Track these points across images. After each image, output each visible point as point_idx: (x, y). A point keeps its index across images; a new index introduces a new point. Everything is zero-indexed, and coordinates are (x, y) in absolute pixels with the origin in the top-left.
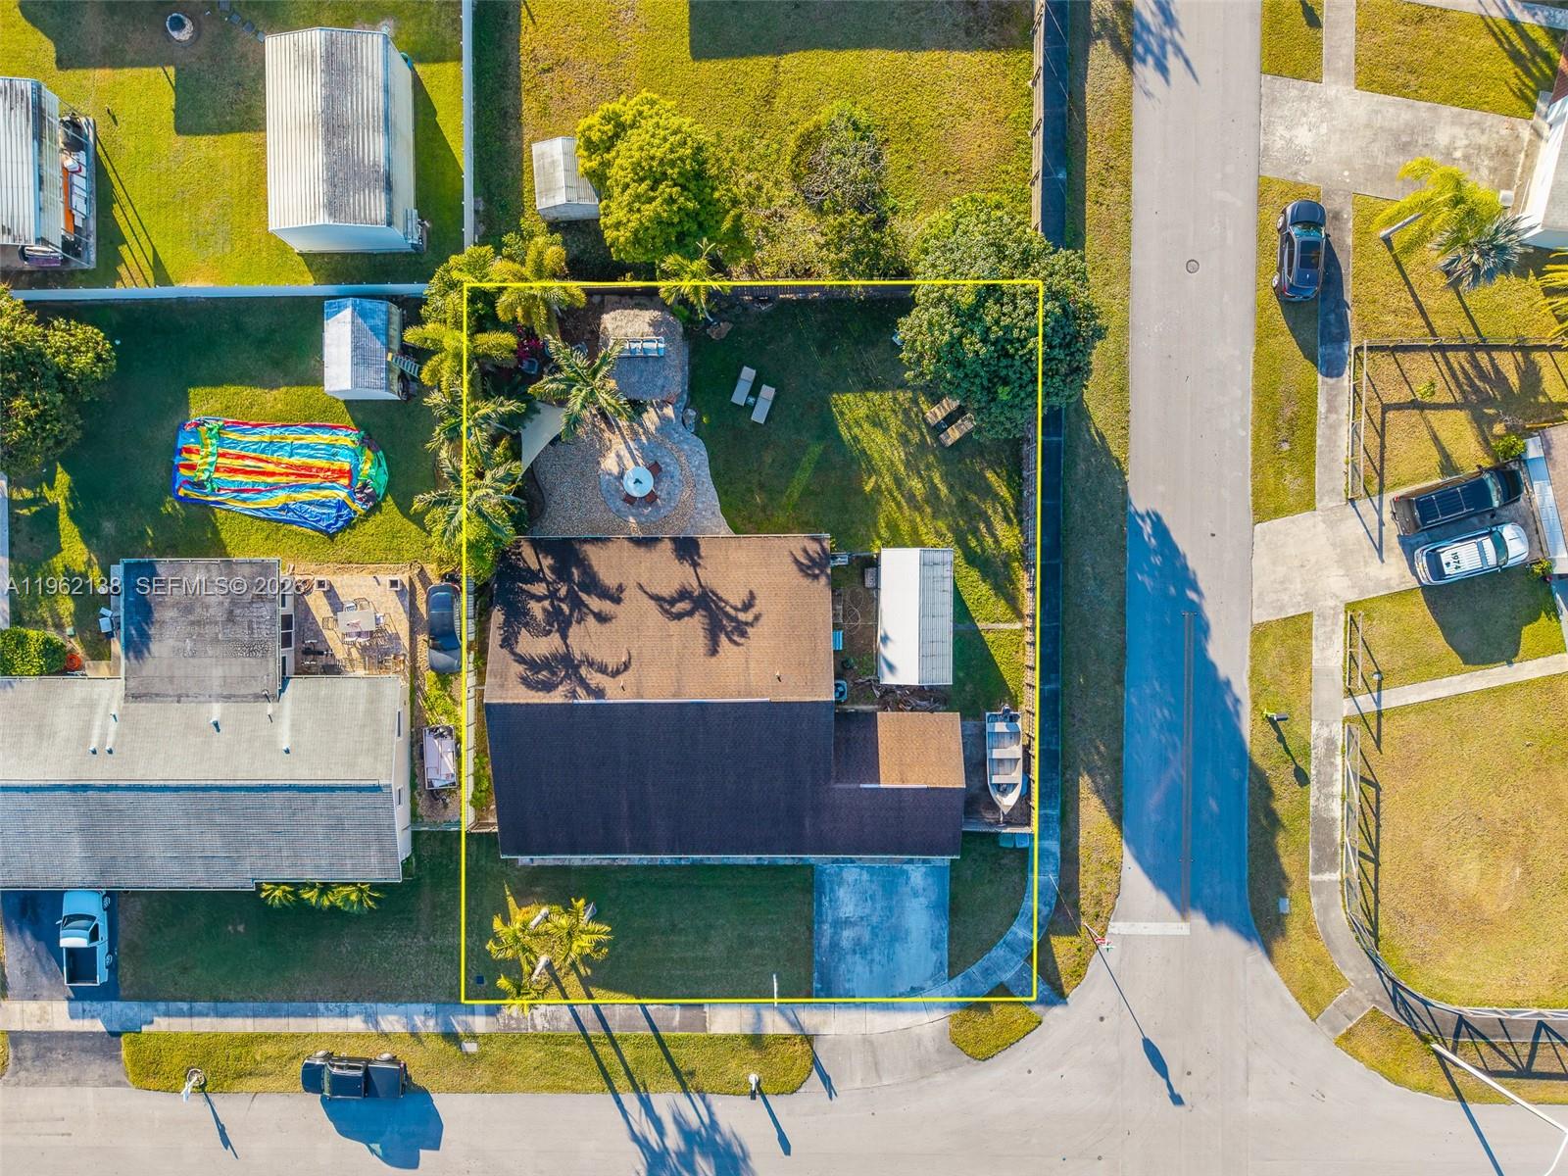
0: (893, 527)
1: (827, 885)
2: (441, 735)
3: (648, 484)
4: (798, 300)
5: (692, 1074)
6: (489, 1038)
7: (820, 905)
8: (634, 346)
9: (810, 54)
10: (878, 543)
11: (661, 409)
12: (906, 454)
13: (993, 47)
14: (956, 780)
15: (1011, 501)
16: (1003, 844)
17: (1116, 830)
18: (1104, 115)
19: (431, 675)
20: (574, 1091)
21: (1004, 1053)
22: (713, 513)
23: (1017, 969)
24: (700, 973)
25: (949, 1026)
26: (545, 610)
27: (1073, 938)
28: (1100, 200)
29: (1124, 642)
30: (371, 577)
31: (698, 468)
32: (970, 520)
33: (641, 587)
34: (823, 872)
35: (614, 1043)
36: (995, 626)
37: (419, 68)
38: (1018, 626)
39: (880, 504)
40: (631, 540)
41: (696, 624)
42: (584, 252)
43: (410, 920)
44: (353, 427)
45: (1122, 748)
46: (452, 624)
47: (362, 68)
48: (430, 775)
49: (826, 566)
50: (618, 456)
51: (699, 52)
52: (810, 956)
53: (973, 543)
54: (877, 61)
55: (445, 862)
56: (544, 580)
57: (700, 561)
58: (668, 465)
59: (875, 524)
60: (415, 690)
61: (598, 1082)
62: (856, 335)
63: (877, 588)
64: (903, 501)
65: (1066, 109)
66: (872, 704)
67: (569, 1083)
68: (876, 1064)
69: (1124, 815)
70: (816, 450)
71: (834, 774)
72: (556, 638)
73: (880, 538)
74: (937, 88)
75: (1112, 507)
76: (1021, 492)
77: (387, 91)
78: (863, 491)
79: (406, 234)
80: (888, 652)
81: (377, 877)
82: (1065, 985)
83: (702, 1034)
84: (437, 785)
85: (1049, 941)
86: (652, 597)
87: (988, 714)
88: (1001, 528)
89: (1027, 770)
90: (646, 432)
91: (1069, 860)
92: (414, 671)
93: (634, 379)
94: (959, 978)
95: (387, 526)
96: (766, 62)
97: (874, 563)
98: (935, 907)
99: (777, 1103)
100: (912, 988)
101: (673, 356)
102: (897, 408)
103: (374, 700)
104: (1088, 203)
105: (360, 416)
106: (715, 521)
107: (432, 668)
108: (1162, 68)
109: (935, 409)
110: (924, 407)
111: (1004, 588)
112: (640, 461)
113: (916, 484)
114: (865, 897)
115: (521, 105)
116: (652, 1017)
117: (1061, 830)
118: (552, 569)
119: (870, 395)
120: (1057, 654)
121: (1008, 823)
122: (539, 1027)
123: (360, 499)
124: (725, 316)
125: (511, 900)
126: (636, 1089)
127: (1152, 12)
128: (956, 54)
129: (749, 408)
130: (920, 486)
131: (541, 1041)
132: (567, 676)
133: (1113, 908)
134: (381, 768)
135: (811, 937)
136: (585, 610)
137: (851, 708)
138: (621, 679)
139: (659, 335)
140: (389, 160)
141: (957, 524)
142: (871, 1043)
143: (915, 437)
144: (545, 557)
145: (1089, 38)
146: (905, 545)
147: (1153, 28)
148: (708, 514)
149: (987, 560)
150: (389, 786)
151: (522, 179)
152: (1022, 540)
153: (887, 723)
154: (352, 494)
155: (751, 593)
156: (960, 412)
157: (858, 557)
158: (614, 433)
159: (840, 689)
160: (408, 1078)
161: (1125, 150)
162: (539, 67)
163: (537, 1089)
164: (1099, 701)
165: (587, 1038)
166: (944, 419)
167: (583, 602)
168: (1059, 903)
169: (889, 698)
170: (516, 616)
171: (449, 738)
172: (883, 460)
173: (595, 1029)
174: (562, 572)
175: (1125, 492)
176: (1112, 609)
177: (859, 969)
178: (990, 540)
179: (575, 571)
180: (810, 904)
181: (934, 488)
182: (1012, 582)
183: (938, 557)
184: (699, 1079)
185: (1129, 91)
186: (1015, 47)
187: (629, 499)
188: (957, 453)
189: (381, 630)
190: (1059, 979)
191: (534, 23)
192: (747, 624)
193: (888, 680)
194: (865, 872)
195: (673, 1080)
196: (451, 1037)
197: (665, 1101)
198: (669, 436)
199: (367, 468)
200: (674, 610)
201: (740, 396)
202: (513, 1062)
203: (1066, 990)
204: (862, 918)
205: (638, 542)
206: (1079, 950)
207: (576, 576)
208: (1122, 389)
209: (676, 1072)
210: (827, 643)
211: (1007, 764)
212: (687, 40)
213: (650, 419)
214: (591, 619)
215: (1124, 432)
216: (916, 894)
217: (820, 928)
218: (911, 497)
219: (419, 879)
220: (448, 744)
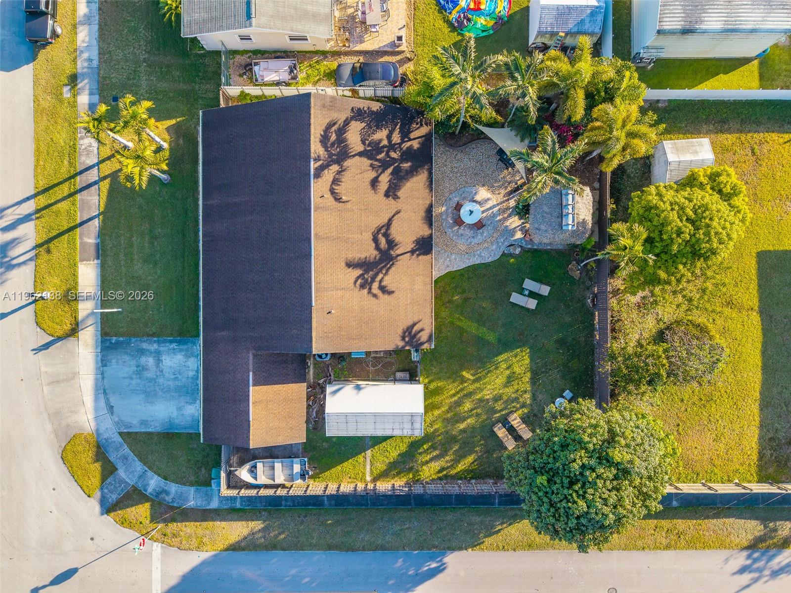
0: (437, 392)
1: (185, 347)
2: (291, 71)
3: (469, 220)
4: (594, 325)
5: (48, 251)
6: (73, 105)
7: (171, 342)
8: (570, 207)
9: (760, 333)
10: (427, 381)
11: (521, 230)
12: (487, 400)
13: (761, 456)
14: (256, 441)
15: (453, 472)
16: (214, 471)
17: (225, 547)
18: (714, 531)
19: (334, 65)
20: (36, 167)
21: (67, 471)
22: (448, 266)
23: (127, 480)
24: (122, 256)
25: (86, 433)
26: (380, 141)
27: (149, 519)
28: (658, 529)
29: (357, 550)
30: (405, 23)
31: (480, 256)
32: (442, 445)
33: (398, 212)
34: (194, 343)
35: (71, 195)
36: (368, 462)
37: (756, 62)
38: (368, 478)
39: (454, 382)
40: (431, 206)
41: (370, 252)
42: (629, 177)
43: (158, 49)
44: (510, 13)
45: (284, 550)
46: (371, 79)
47: (770, 13)
48: (263, 64)
49: (411, 345)
50: (488, 199)
51: (762, 256)
52: (135, 335)
53: (425, 447)
54: (753, 377)
55: (200, 74)
56: (403, 142)
57: (415, 255)
58: (482, 234)
59: (439, 379)
60: (324, 54)
61: (43, 184)
62: (570, 365)
63: (395, 380)
64: (456, 398)
65: (719, 505)
66: (314, 378)
67: (41, 163)
68: (58, 382)
69: (236, 552)
70: (491, 337)
71: (259, 353)
72: (361, 148)
73: (429, 382)
74: (735, 419)
75: (449, 540)
76: (461, 479)
77: (753, 31)
78: (462, 369)
79: (647, 48)
80: (348, 390)
81: (185, 19)
82: (116, 513)
83: (78, 259)
84: (256, 68)
85: (147, 502)
86: (390, 221)
87: (306, 459)
88: (436, 466)
89: (266, 486)
90: (505, 219)
91: (204, 515)
92: (337, 54)
93: (545, 209)
94: (120, 440)
95: (440, 36)
96: (755, 302)
97: (412, 378)
98: (171, 424)
99: (30, 310)
100: (112, 407)
101: (561, 237)
102: (519, 393)
103: (315, 18)
104: (656, 521)
105: (518, 17)
106: (443, 267)
107: (339, 66)
108: (742, 570)
109: (519, 420)
110: (520, 412)
111: (394, 468)
112: (485, 215)
113: (468, 406)
114: (177, 373)
115: (730, 134)
116: (90, 223)
117: (226, 509)
118: (410, 148)
119: (529, 374)
120: (348, 505)
121: (230, 474)
122: (82, 142)
123: (459, 17)
124: (584, 274)
125: (173, 122)
126: (38, 211)
127: (780, 563)
128: (757, 432)
129: (521, 291)
130: (466, 409)
131: (72, 143)
132: (330, 155)
133: (171, 546)
134: (264, 20)
135: (148, 335)
136: (379, 172)
137: (310, 363)
138: (328, 195)
139: (577, 226)
140: (704, 32)
141: (439, 435)
142: (73, 378)
143: (499, 406)
144: (419, 143)
145: (764, 520)
146: (425, 400)
147: (769, 564)
148: (447, 262)
149: (414, 456)
150: (251, 25)
151: (679, 133)
152: (428, 480)
153: (299, 390)
154: (463, 10)
155: (393, 292)
156: (517, 438)
157: (417, 367)
158: (504, 196)
159: (324, 356)
160: (44, 46)
161: (691, 545)
162: (756, 147)
163: (37, 140)
164: (315, 535)
165: (73, 177)
166: (512, 426)
167: (386, 169)
168: (172, 508)
169: (318, 390)
170: (376, 120)
171: (290, 77)
172: (485, 384)
173: (81, 181)
174: (408, 155)
175: (460, 549)
176: (380, 542)
177: (126, 369)
178: (428, 458)
179: (409, 164)
180: (171, 335)
181: (465, 419)
182: (398, 474)
183: (417, 425)
184: (45, 257)
185: (730, 547)
186: (760, 471)
187: (458, 207)
188: (488, 434)
189: (366, 30)
190: (120, 509)
191: (785, 143)
192: (370, 289)
193: (329, 389)
194: (194, 373)
195: (45, 237)
196: (73, 79)
197: (29, 233)
198: (502, 235)
199: (481, 21)
200: (380, 236)
201: (529, 285)
202: (56, 123)
203: (112, 514)
204: (162, 371)
205: (429, 210)
206: (141, 523)
207: (405, 165)
208: (530, 546)
209: (51, 240)
210: (357, 347)
211: (271, 472)
212: (771, 248)
213: (515, 222)
214: (373, 175)
215: (501, 548)
216: (179, 409)
217: (155, 342)
218: (458, 403)
219: (188, 56)
220: (285, 76)
